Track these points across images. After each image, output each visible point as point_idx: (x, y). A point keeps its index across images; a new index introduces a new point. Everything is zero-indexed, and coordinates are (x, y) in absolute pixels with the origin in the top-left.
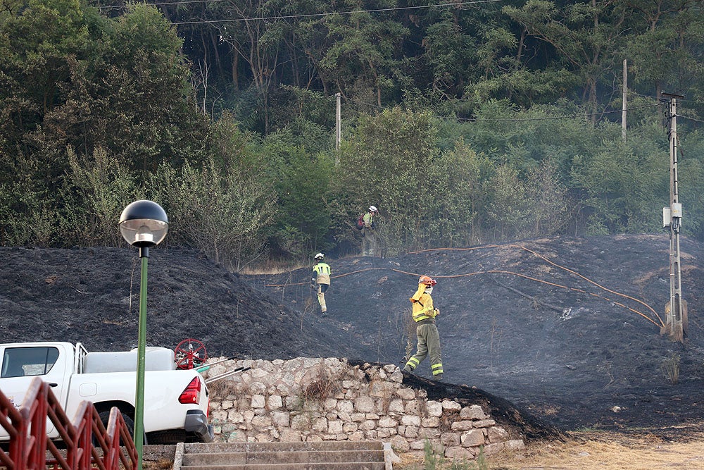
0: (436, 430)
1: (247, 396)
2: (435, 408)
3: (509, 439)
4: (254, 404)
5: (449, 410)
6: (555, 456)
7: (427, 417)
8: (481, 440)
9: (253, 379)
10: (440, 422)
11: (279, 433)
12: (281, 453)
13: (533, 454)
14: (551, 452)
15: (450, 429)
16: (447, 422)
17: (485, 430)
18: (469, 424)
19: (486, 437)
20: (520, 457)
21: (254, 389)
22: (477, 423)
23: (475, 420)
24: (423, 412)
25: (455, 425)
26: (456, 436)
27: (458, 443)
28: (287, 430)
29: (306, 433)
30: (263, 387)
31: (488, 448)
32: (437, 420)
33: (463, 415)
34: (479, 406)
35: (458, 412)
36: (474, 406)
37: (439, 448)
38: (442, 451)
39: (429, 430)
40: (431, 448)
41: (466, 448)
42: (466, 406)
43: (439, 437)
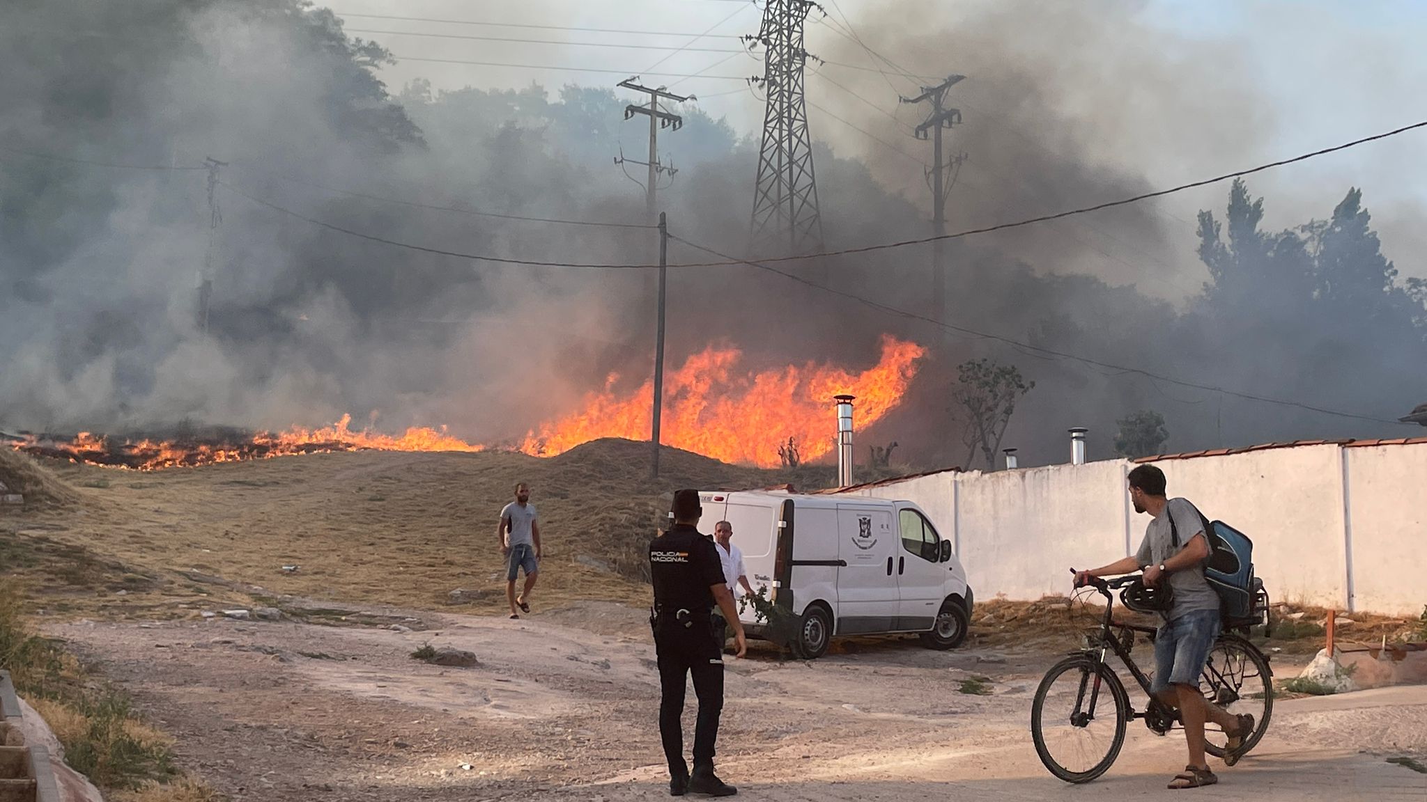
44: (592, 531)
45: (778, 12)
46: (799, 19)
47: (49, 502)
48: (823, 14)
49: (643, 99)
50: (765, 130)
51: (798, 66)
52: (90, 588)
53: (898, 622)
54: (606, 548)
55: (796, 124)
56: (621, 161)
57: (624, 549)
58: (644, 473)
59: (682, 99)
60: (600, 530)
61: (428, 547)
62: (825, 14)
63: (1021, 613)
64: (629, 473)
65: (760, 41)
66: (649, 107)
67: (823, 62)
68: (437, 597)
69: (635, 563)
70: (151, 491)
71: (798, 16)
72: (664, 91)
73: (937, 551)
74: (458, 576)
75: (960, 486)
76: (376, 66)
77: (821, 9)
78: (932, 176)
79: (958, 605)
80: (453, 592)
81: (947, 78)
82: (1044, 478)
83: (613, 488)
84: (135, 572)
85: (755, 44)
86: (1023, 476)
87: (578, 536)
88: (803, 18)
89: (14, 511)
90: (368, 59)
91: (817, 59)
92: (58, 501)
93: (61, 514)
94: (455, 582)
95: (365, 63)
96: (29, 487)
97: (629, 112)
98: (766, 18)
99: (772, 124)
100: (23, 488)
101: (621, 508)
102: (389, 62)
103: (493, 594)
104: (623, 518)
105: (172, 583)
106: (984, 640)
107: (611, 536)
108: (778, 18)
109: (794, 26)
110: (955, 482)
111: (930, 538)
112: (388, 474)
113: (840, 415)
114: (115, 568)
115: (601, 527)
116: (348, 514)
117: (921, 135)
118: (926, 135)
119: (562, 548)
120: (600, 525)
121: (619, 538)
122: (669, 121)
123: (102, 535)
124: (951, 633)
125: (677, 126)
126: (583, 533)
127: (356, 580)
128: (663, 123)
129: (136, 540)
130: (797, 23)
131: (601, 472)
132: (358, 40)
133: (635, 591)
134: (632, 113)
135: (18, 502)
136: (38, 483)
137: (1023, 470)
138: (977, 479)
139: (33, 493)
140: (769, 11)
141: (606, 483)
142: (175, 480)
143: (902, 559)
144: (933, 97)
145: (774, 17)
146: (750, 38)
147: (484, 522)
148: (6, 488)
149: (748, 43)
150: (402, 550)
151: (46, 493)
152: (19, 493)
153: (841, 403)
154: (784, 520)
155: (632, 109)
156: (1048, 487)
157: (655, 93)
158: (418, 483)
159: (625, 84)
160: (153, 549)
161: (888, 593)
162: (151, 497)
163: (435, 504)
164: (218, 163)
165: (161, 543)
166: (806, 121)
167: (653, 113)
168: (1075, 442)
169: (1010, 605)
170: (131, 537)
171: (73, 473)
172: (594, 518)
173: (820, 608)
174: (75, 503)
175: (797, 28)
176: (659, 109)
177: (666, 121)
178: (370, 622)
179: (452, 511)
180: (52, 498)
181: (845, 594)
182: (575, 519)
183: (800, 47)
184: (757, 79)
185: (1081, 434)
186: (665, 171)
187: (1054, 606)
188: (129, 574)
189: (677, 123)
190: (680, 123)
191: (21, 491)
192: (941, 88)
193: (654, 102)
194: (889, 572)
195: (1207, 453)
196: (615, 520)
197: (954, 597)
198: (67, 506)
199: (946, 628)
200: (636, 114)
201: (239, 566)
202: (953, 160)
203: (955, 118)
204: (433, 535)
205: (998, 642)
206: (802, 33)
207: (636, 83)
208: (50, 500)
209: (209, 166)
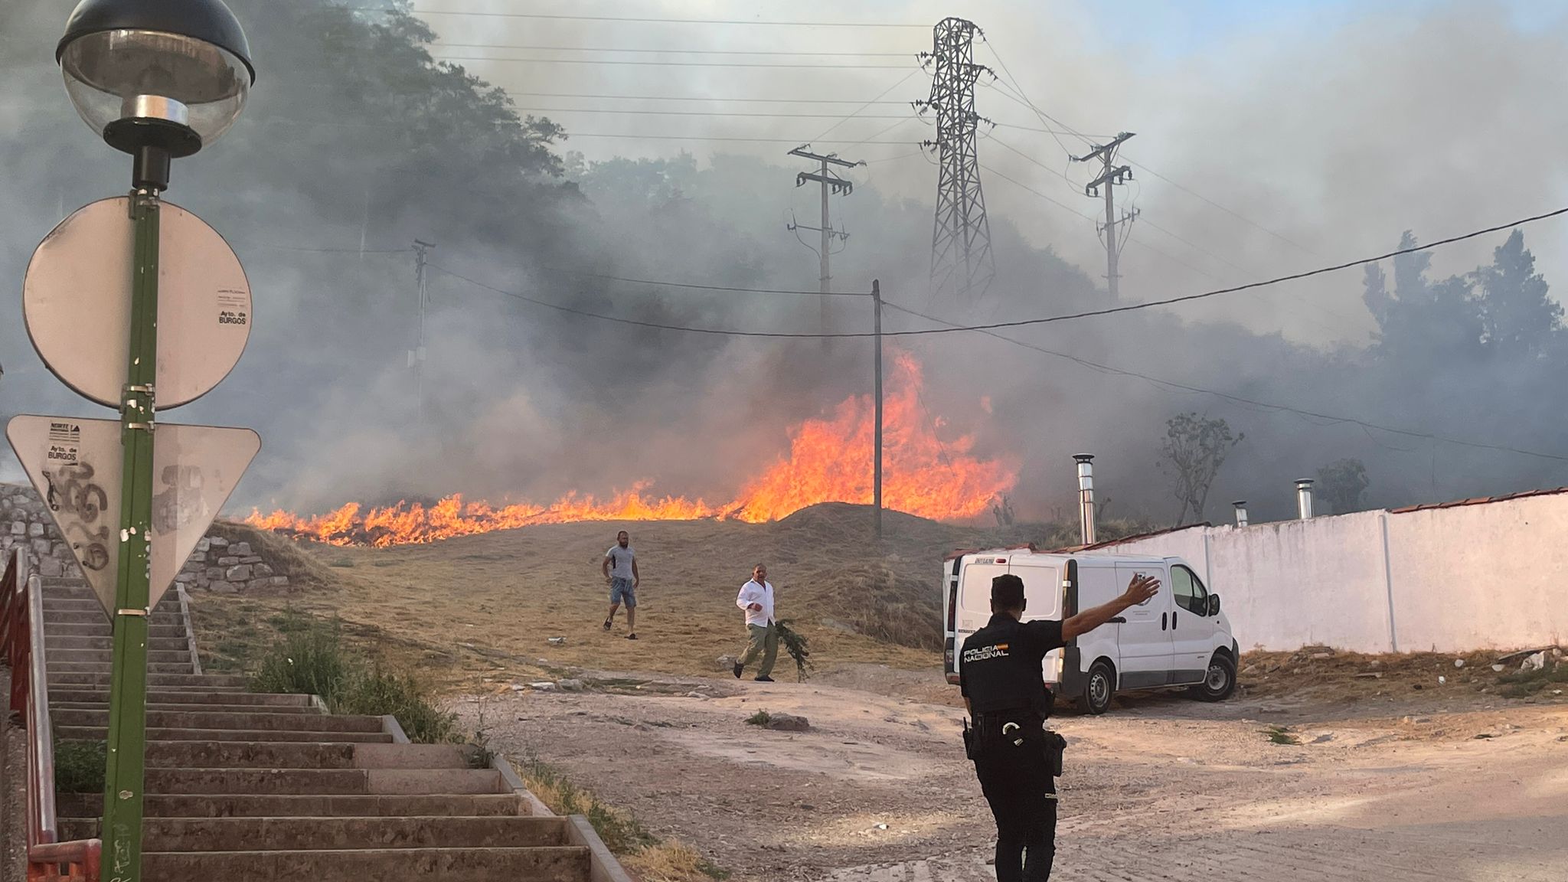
0: (202, 565)
1: (7, 522)
2: (203, 544)
3: (273, 575)
4: (14, 531)
5: (217, 547)
6: (319, 593)
7: (194, 552)
8: (247, 577)
9: (14, 506)
10: (207, 557)
11: (39, 560)
12: (74, 589)
13: (296, 590)
14: (313, 589)
15: (216, 564)
16: (214, 558)
17: (251, 566)
18: (235, 560)
19: (251, 573)
20: (284, 591)
21: (14, 515)
22: (244, 559)
23: (241, 556)
25: (221, 560)
26: (222, 570)
27: (222, 577)
28: (47, 558)
29: (68, 561)
30: (24, 513)
31: (253, 583)
32: (204, 555)
33: (230, 552)
34: (247, 544)
35: (225, 548)
36: (242, 543)
37: (204, 582)
38: (207, 585)
39: (197, 565)
40: (195, 581)
41: (230, 582)
42: (234, 543)
43: (205, 571)
44: (831, 594)
45: (948, 77)
46: (969, 83)
47: (312, 583)
48: (993, 77)
49: (813, 166)
50: (940, 193)
51: (970, 129)
53: (1173, 675)
54: (848, 611)
55: (970, 186)
56: (795, 228)
57: (864, 611)
58: (867, 536)
59: (852, 165)
60: (839, 594)
61: (676, 615)
62: (996, 77)
63: (1283, 664)
64: (852, 536)
65: (930, 106)
66: (820, 174)
67: (994, 125)
68: (704, 664)
69: (876, 624)
70: (396, 569)
71: (968, 80)
72: (834, 157)
73: (1205, 605)
74: (718, 642)
75: (1210, 541)
76: (549, 141)
77: (992, 73)
78: (1105, 232)
79: (1225, 657)
81: (1117, 136)
82: (1298, 530)
83: (837, 551)
84: (430, 648)
85: (925, 109)
86: (1277, 530)
87: (819, 599)
88: (973, 82)
89: (280, 593)
90: (540, 135)
91: (989, 122)
92: (321, 581)
93: (324, 594)
94: (717, 648)
95: (539, 139)
96: (292, 569)
97: (801, 179)
98: (936, 83)
99: (947, 187)
100: (287, 570)
101: (856, 571)
102: (561, 136)
104: (859, 581)
105: (468, 658)
106: (1251, 691)
107: (850, 599)
108: (948, 83)
109: (964, 90)
110: (1206, 536)
111: (1198, 594)
113: (1080, 475)
114: (412, 645)
115: (840, 591)
116: (588, 585)
117: (1092, 190)
118: (1096, 192)
119: (805, 611)
120: (838, 588)
121: (858, 600)
122: (840, 187)
123: (371, 613)
124: (1220, 685)
125: (848, 191)
126: (823, 597)
127: (623, 650)
128: (834, 189)
129: (404, 617)
130: (967, 87)
131: (825, 536)
132: (530, 118)
133: (891, 653)
134: (804, 179)
135: (283, 583)
136: (300, 564)
137: (1278, 523)
138: (1228, 534)
139: (297, 575)
140: (939, 76)
141: (833, 546)
142: (414, 556)
143: (1175, 614)
144: (1102, 155)
145: (944, 82)
146: (921, 103)
147: (721, 588)
148: (271, 571)
149: (919, 108)
150: (651, 618)
151: (309, 574)
152: (284, 575)
153: (1081, 462)
154: (1068, 580)
155: (804, 177)
156: (1303, 537)
157: (825, 160)
158: (646, 552)
159: (795, 152)
160: (422, 625)
161: (1165, 647)
162: (399, 575)
163: (669, 572)
164: (425, 246)
165: (428, 619)
166: (979, 183)
167: (823, 179)
168: (1301, 494)
169: (1269, 656)
170: (398, 614)
171: (316, 553)
172: (830, 582)
173: (1104, 664)
174: (336, 582)
175: (967, 92)
176: (830, 175)
177: (837, 187)
178: (666, 691)
179: (688, 579)
180: (314, 579)
181: (1126, 649)
182: (812, 583)
183: (971, 110)
184: (929, 143)
185: (1308, 485)
186: (838, 235)
187: (1317, 656)
188: (426, 651)
189: (848, 188)
190: (851, 188)
191: (285, 573)
192: (1112, 145)
193: (825, 169)
194: (1164, 628)
195: (1468, 502)
196: (852, 583)
197: (1222, 650)
198: (329, 586)
199: (1215, 680)
200: (808, 181)
201: (508, 639)
202: (1126, 216)
203: (1126, 174)
204: (676, 602)
205: (1267, 692)
206: (973, 96)
207: (807, 150)
208: (313, 581)
209: (416, 248)
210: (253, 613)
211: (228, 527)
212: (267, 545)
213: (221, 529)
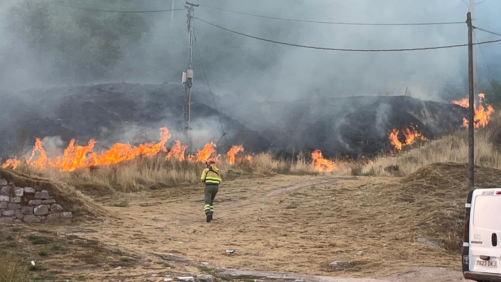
0: (19, 205)
2: (20, 192)
3: (63, 211)
5: (28, 193)
6: (90, 222)
7: (14, 197)
8: (46, 212)
10: (21, 200)
13: (76, 220)
14: (87, 220)
15: (27, 204)
16: (26, 200)
17: (49, 205)
18: (39, 201)
19: (49, 210)
20: (68, 221)
22: (45, 201)
23: (43, 199)
24: (12, 194)
25: (31, 201)
26: (31, 208)
27: (31, 213)
31: (50, 216)
32: (20, 199)
33: (36, 197)
34: (47, 191)
35: (33, 194)
36: (43, 191)
37: (19, 215)
38: (21, 218)
39: (15, 204)
40: (14, 215)
41: (36, 216)
42: (38, 191)
43: (20, 209)
44: (428, 222)
47: (87, 216)
52: (99, 266)
54: (438, 233)
57: (450, 233)
58: (465, 184)
60: (433, 222)
61: (321, 236)
64: (454, 184)
68: (322, 267)
69: (457, 242)
70: (152, 208)
74: (336, 253)
80: (333, 263)
83: (444, 194)
84: (128, 255)
87: (419, 225)
89: (66, 222)
92: (93, 215)
93: (94, 223)
94: (335, 257)
96: (75, 207)
100: (72, 208)
101: (447, 207)
103: (359, 264)
104: (448, 213)
105: (150, 261)
107: (441, 225)
112: (299, 191)
114: (115, 253)
115: (434, 220)
116: (272, 218)
119: (408, 233)
120: (433, 218)
121: (446, 226)
123: (116, 235)
126: (422, 224)
127: (271, 257)
129: (137, 237)
131: (436, 185)
133: (454, 260)
135: (68, 216)
136: (81, 204)
139: (78, 211)
141: (440, 191)
142: (168, 201)
147: (359, 219)
148: (61, 208)
150: (304, 238)
151: (86, 211)
152: (70, 211)
158: (318, 196)
160: (147, 242)
162: (151, 211)
163: (328, 209)
164: (192, 5)
165: (153, 239)
170: (134, 235)
171: (107, 199)
172: (429, 214)
174: (103, 216)
179: (339, 213)
180: (89, 213)
182: (417, 215)
188: (124, 257)
191: (70, 209)
196: (443, 214)
198: (98, 218)
201: (199, 251)
204: (325, 228)
208: (88, 214)
209: (187, 7)
210: (19, 233)
211: (35, 181)
212: (60, 193)
213: (31, 182)
